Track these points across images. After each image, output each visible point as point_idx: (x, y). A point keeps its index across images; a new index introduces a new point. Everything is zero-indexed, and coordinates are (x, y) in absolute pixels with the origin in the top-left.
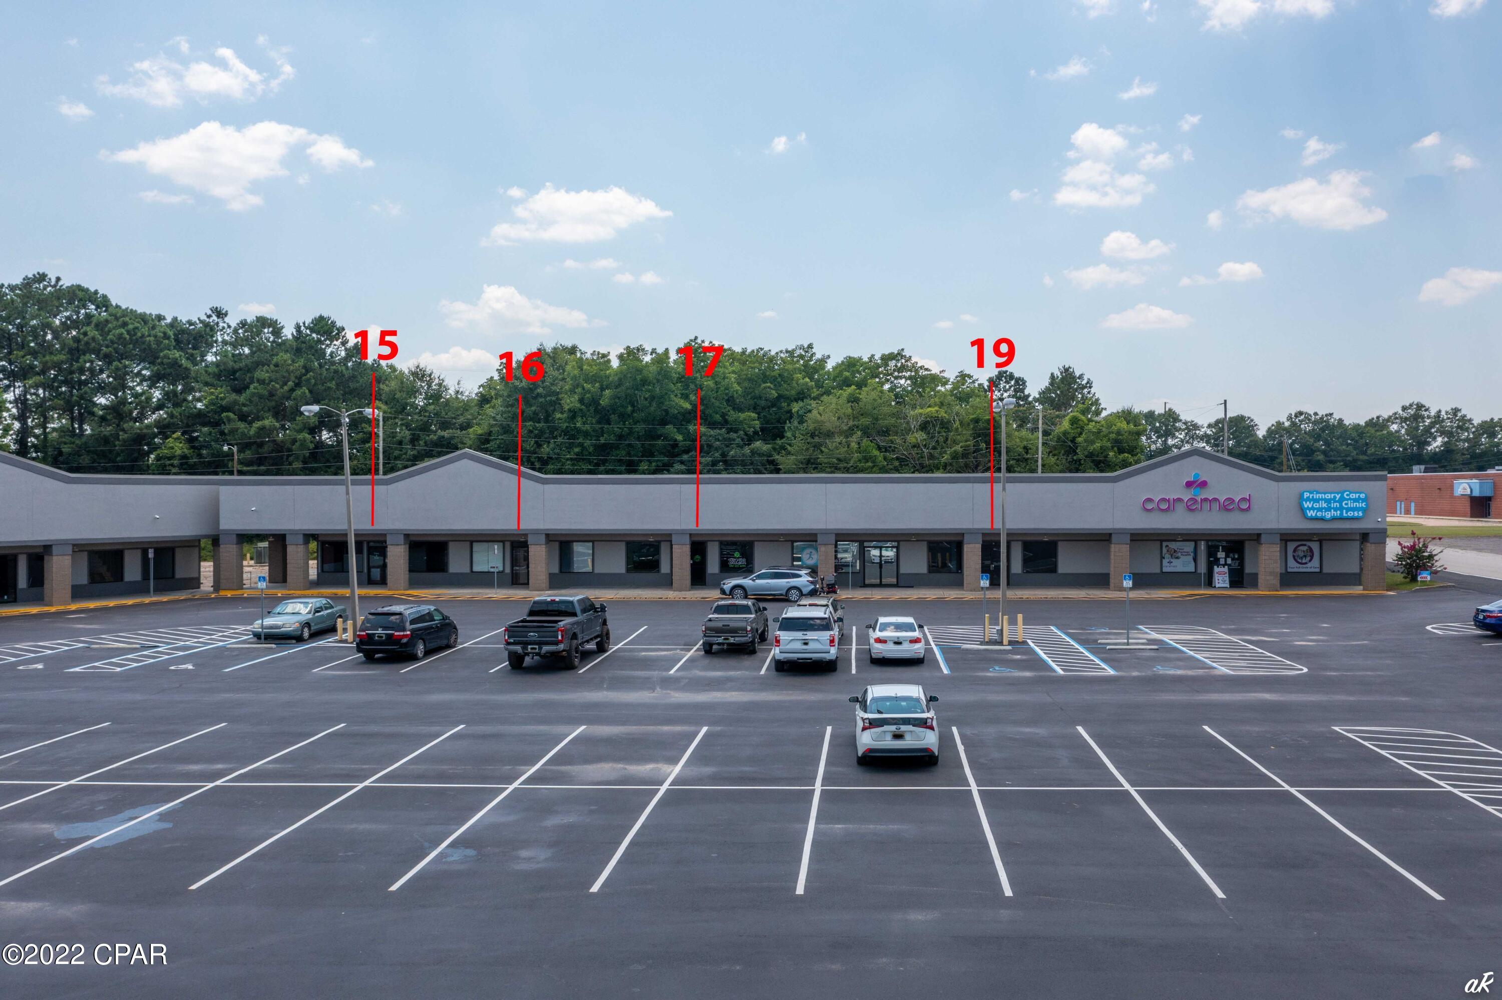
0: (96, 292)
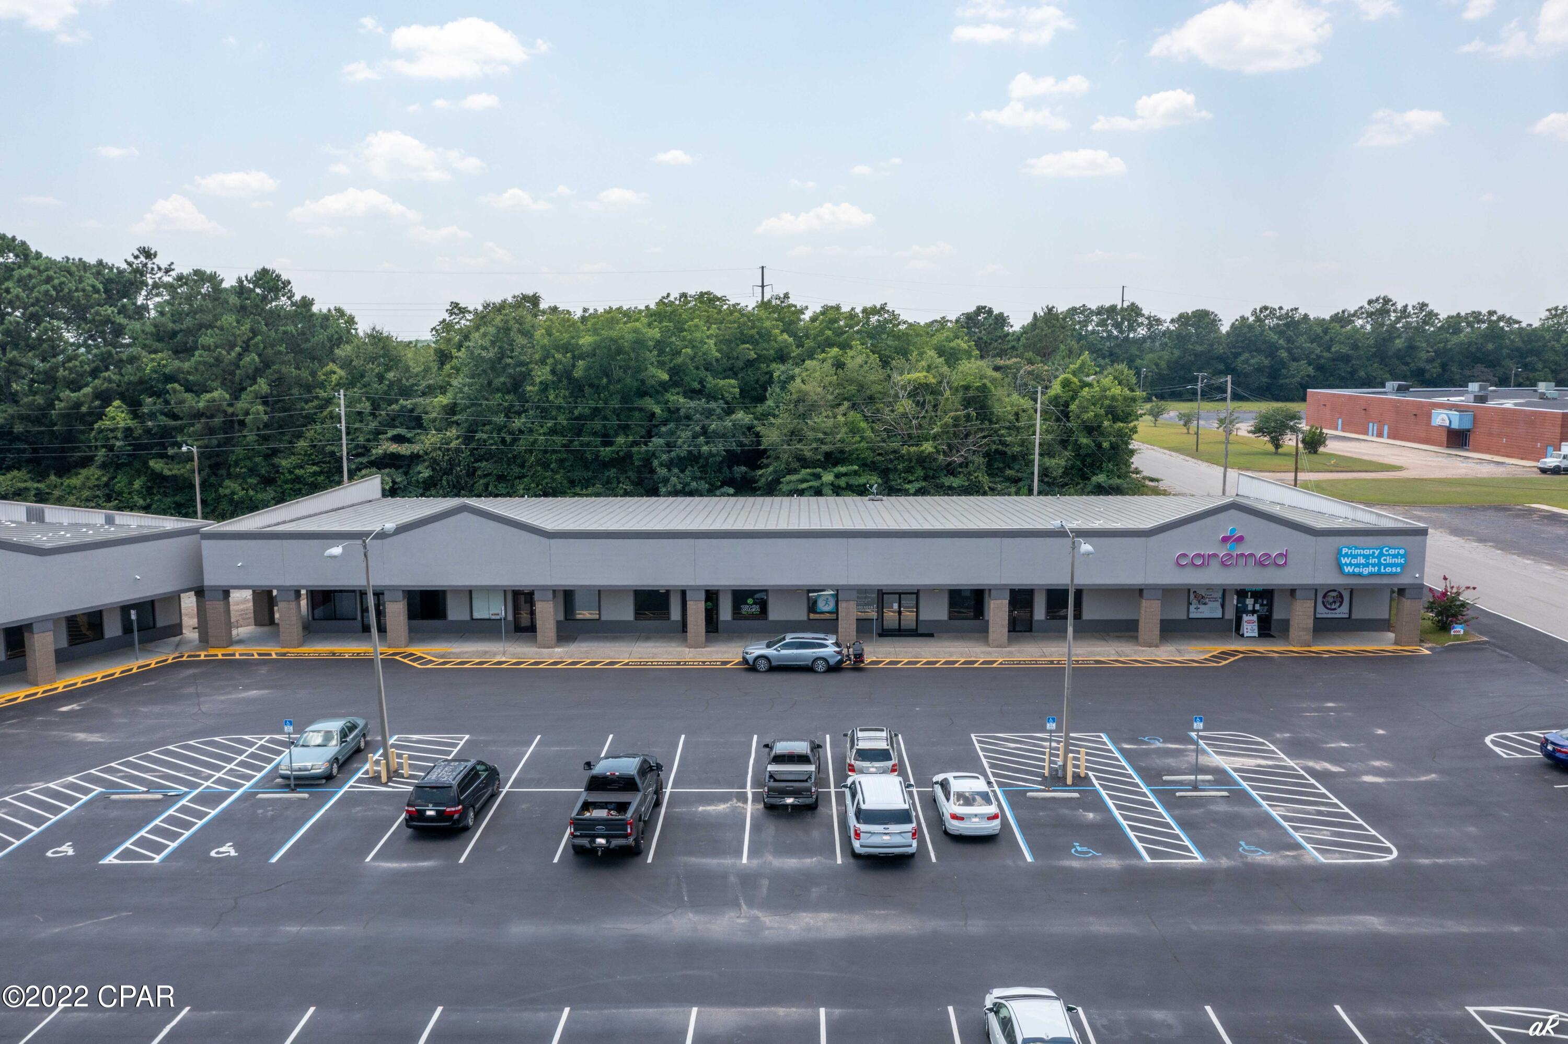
0: (14, 239)
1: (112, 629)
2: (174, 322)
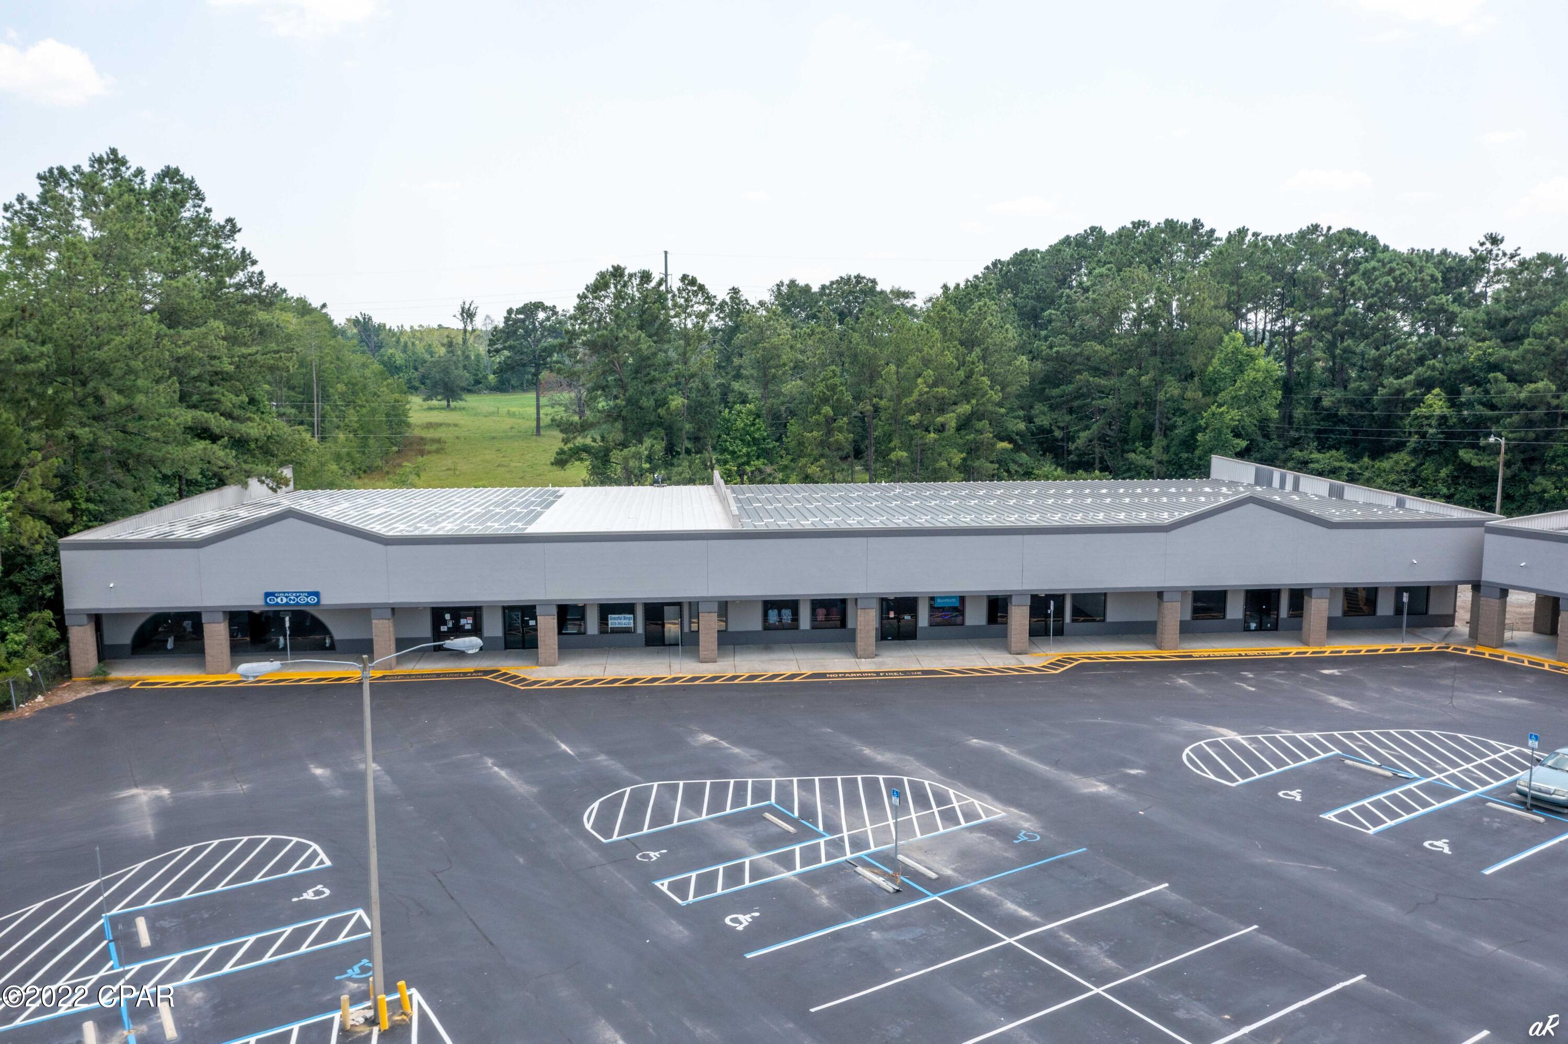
1: (1385, 607)
2: (1508, 309)
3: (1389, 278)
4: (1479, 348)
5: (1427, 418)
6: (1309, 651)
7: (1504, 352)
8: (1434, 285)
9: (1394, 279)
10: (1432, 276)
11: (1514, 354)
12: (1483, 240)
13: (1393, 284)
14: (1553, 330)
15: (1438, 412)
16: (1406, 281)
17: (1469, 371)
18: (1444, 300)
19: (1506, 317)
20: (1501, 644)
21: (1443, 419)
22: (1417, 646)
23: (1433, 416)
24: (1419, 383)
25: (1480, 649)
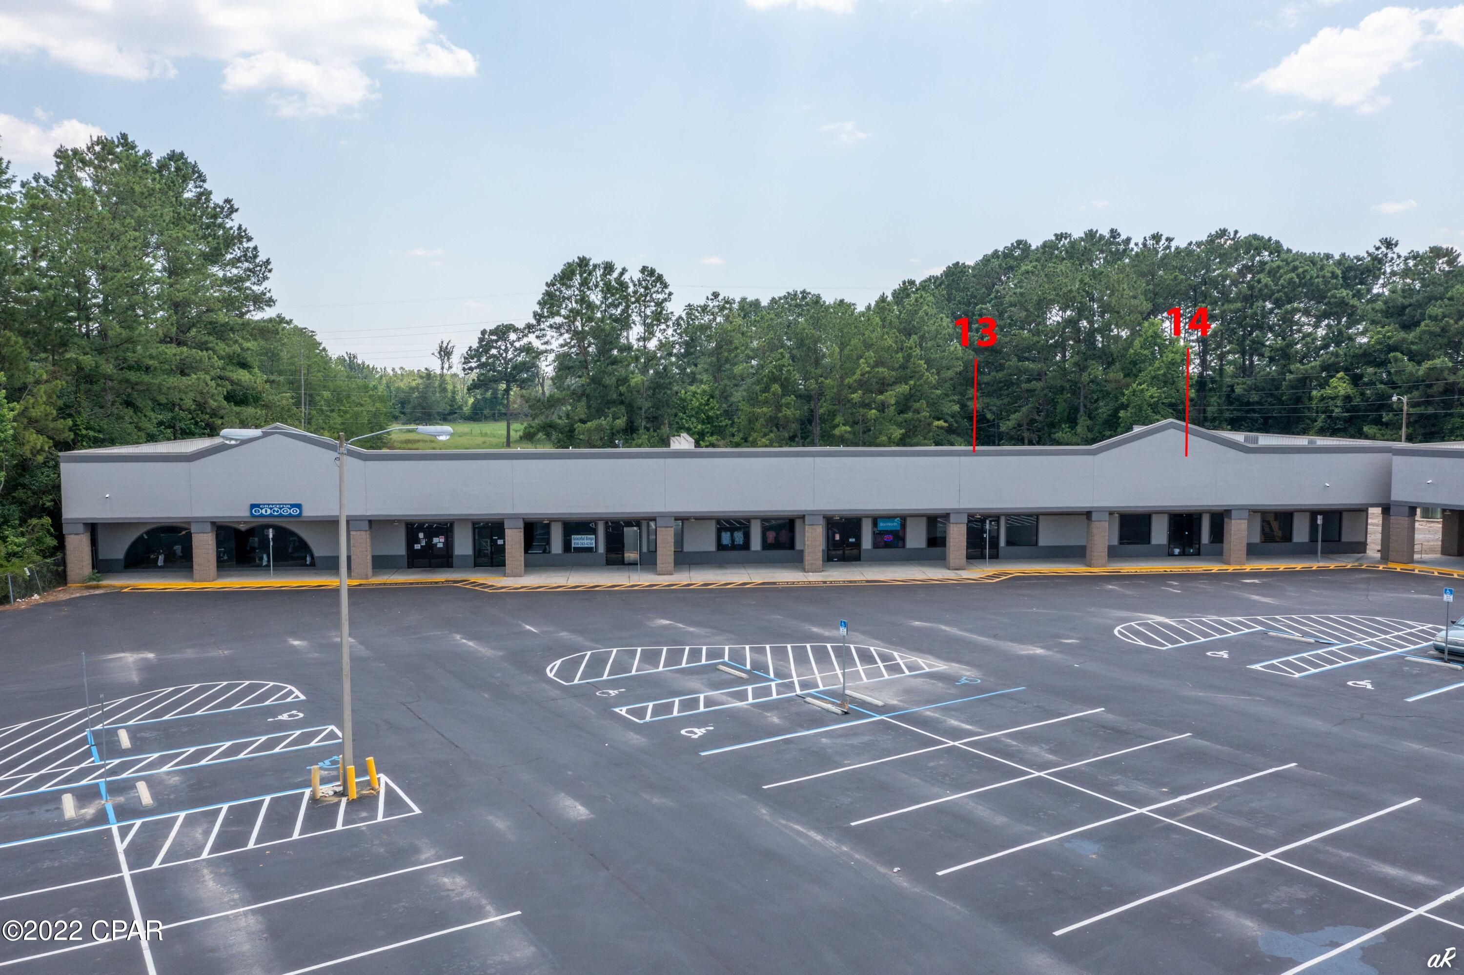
1: (1301, 533)
2: (1405, 297)
3: (1293, 275)
4: (1379, 333)
5: (1333, 399)
6: (1230, 568)
7: (1402, 334)
8: (1335, 281)
9: (1298, 276)
10: (1333, 273)
11: (1411, 336)
12: (1378, 244)
13: (1297, 280)
14: (1447, 313)
15: (1342, 392)
16: (1308, 277)
17: (1370, 354)
18: (1345, 294)
19: (1402, 304)
20: (1412, 561)
21: (1348, 398)
22: (1332, 566)
23: (1338, 396)
24: (1326, 367)
25: (1391, 565)
